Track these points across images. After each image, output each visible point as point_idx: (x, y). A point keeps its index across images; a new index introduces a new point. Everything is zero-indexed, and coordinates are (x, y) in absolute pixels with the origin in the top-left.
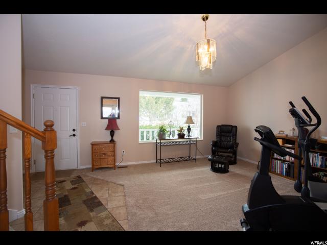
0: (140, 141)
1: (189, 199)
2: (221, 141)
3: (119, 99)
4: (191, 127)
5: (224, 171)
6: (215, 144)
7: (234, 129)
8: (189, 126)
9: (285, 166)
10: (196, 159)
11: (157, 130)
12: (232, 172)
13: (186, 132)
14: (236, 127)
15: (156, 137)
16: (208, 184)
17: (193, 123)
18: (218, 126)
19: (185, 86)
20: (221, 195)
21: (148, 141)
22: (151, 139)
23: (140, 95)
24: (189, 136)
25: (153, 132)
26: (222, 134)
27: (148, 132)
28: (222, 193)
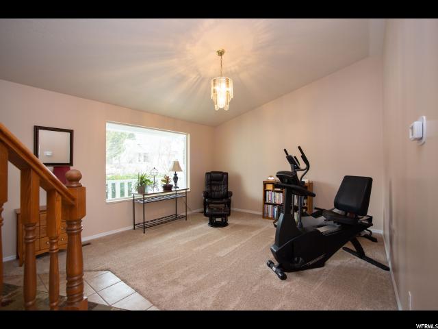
0: (110, 199)
1: (209, 260)
2: (212, 191)
3: (71, 132)
4: (177, 176)
5: (223, 224)
6: (207, 195)
7: (225, 176)
8: (176, 175)
9: (276, 209)
10: (186, 217)
11: (135, 182)
12: (232, 224)
13: (172, 183)
14: (227, 174)
15: (134, 191)
16: (216, 241)
17: (180, 170)
18: (207, 173)
19: (169, 122)
20: (236, 248)
21: (123, 199)
22: (126, 195)
23: (107, 129)
24: (176, 187)
25: (129, 184)
26: (213, 182)
27: (122, 185)
28: (237, 246)
